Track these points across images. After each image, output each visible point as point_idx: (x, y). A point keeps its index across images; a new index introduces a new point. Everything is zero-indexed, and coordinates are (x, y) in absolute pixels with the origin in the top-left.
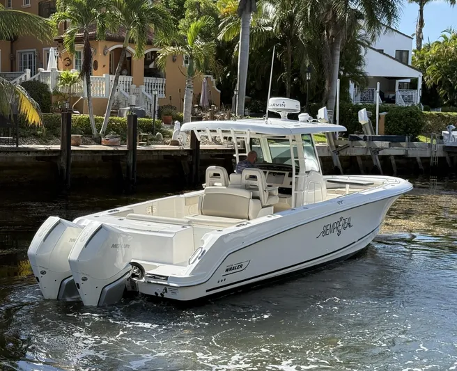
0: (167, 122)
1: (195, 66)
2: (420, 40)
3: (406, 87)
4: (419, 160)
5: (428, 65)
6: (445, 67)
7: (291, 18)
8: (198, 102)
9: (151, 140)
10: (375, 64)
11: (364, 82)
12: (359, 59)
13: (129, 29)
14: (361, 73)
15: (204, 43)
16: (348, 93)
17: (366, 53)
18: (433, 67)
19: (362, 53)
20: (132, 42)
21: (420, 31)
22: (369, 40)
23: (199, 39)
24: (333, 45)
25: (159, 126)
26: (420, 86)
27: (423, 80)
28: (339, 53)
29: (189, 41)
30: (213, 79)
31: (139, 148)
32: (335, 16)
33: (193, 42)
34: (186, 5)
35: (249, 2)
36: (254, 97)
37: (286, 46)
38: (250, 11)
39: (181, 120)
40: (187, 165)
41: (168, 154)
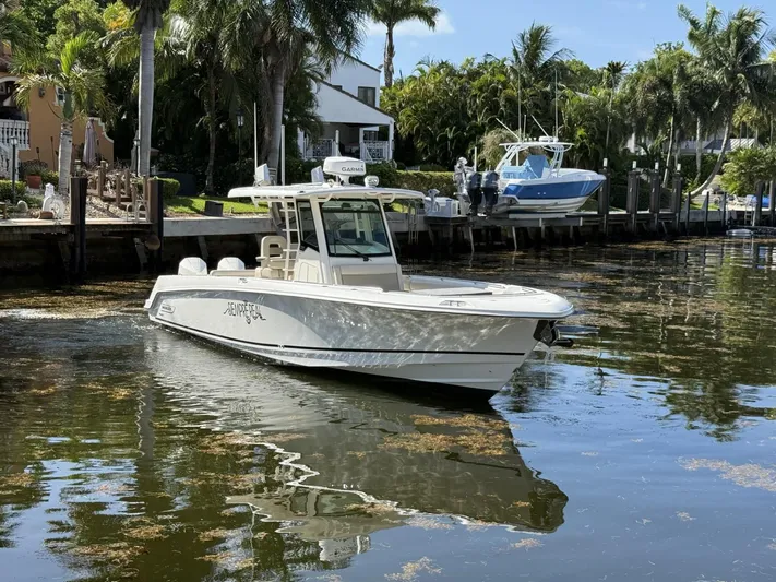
0: (34, 186)
1: (73, 103)
2: (389, 73)
3: (373, 137)
5: (401, 108)
6: (424, 112)
7: (213, 38)
8: (80, 155)
9: (11, 211)
10: (331, 106)
11: (316, 129)
12: (309, 99)
14: (313, 118)
15: (86, 71)
16: (297, 145)
17: (319, 89)
18: (408, 111)
19: (314, 90)
21: (389, 62)
22: (323, 72)
23: (79, 63)
24: (273, 78)
25: (21, 192)
26: (391, 137)
27: (395, 128)
28: (281, 88)
29: (64, 67)
30: (100, 124)
32: (274, 36)
33: (70, 69)
34: (57, 14)
35: (151, 12)
36: (163, 150)
37: (207, 78)
38: (154, 26)
39: (55, 182)
40: (67, 248)
41: (37, 231)
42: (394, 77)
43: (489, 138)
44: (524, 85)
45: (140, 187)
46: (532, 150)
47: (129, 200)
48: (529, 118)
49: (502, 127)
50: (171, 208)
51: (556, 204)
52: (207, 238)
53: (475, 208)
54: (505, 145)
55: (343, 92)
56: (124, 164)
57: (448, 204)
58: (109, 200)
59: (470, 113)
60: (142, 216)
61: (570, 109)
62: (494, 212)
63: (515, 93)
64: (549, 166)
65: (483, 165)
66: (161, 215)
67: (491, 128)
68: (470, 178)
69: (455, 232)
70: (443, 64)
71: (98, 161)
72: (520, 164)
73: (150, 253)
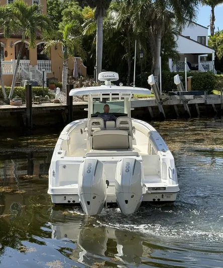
0: (52, 89)
1: (68, 52)
2: (213, 29)
3: (205, 59)
4: (214, 106)
5: (219, 45)
8: (72, 74)
9: (42, 100)
10: (184, 46)
11: (177, 57)
12: (173, 44)
13: (25, 31)
14: (175, 52)
15: (73, 37)
16: (168, 65)
18: (222, 46)
19: (175, 40)
20: (27, 38)
21: (213, 24)
23: (70, 34)
24: (156, 36)
25: (47, 91)
26: (213, 59)
27: (215, 54)
28: (160, 40)
29: (64, 36)
30: (81, 60)
31: (34, 106)
33: (67, 37)
34: (63, 13)
37: (127, 37)
38: (103, 16)
39: (61, 87)
40: (65, 115)
41: (53, 109)
55: (190, 39)
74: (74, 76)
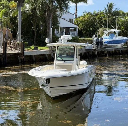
1: (3, 25)
3: (73, 30)
5: (79, 23)
6: (84, 24)
7: (35, 9)
8: (5, 37)
10: (63, 23)
12: (58, 22)
15: (6, 17)
16: (55, 33)
17: (60, 20)
18: (81, 24)
19: (59, 20)
21: (76, 13)
22: (61, 15)
23: (4, 15)
24: (49, 17)
26: (77, 30)
27: (78, 28)
28: (51, 20)
30: (9, 29)
32: (49, 7)
33: (2, 17)
35: (20, 3)
36: (24, 35)
37: (34, 18)
38: (21, 6)
40: (2, 59)
42: (77, 16)
43: (100, 30)
44: (109, 17)
45: (19, 44)
46: (111, 32)
47: (16, 47)
48: (110, 25)
49: (103, 27)
50: (26, 49)
51: (117, 45)
52: (35, 55)
53: (97, 47)
54: (104, 31)
55: (66, 20)
56: (15, 39)
57: (91, 46)
58: (12, 47)
59: (96, 24)
60: (19, 51)
61: (120, 22)
62: (102, 47)
63: (106, 19)
64: (115, 36)
65: (99, 36)
66: (24, 50)
67: (101, 27)
68: (96, 39)
69: (93, 52)
70: (89, 13)
71: (9, 38)
72: (108, 36)
73: (22, 59)
74: (6, 38)
